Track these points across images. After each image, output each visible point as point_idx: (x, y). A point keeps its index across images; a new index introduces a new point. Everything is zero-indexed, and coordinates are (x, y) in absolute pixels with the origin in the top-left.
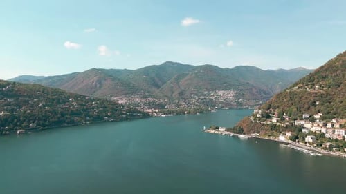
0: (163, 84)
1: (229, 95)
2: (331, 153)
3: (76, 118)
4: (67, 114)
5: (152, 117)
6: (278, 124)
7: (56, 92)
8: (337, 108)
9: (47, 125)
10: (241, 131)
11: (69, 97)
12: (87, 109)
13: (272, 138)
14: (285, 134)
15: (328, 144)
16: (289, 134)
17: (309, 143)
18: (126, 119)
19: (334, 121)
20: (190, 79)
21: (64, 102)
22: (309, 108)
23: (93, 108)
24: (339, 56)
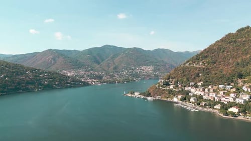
0: (102, 61)
1: (149, 69)
2: (205, 109)
3: (30, 87)
4: (23, 83)
5: (91, 85)
6: (174, 89)
7: (16, 66)
8: (212, 78)
9: (6, 92)
10: (149, 95)
11: (27, 70)
12: (40, 79)
13: (169, 99)
14: (177, 97)
15: (204, 103)
16: (180, 97)
17: (192, 102)
18: (71, 87)
19: (210, 87)
20: (122, 58)
21: (22, 74)
22: (194, 78)
23: (45, 79)
24: (216, 42)
